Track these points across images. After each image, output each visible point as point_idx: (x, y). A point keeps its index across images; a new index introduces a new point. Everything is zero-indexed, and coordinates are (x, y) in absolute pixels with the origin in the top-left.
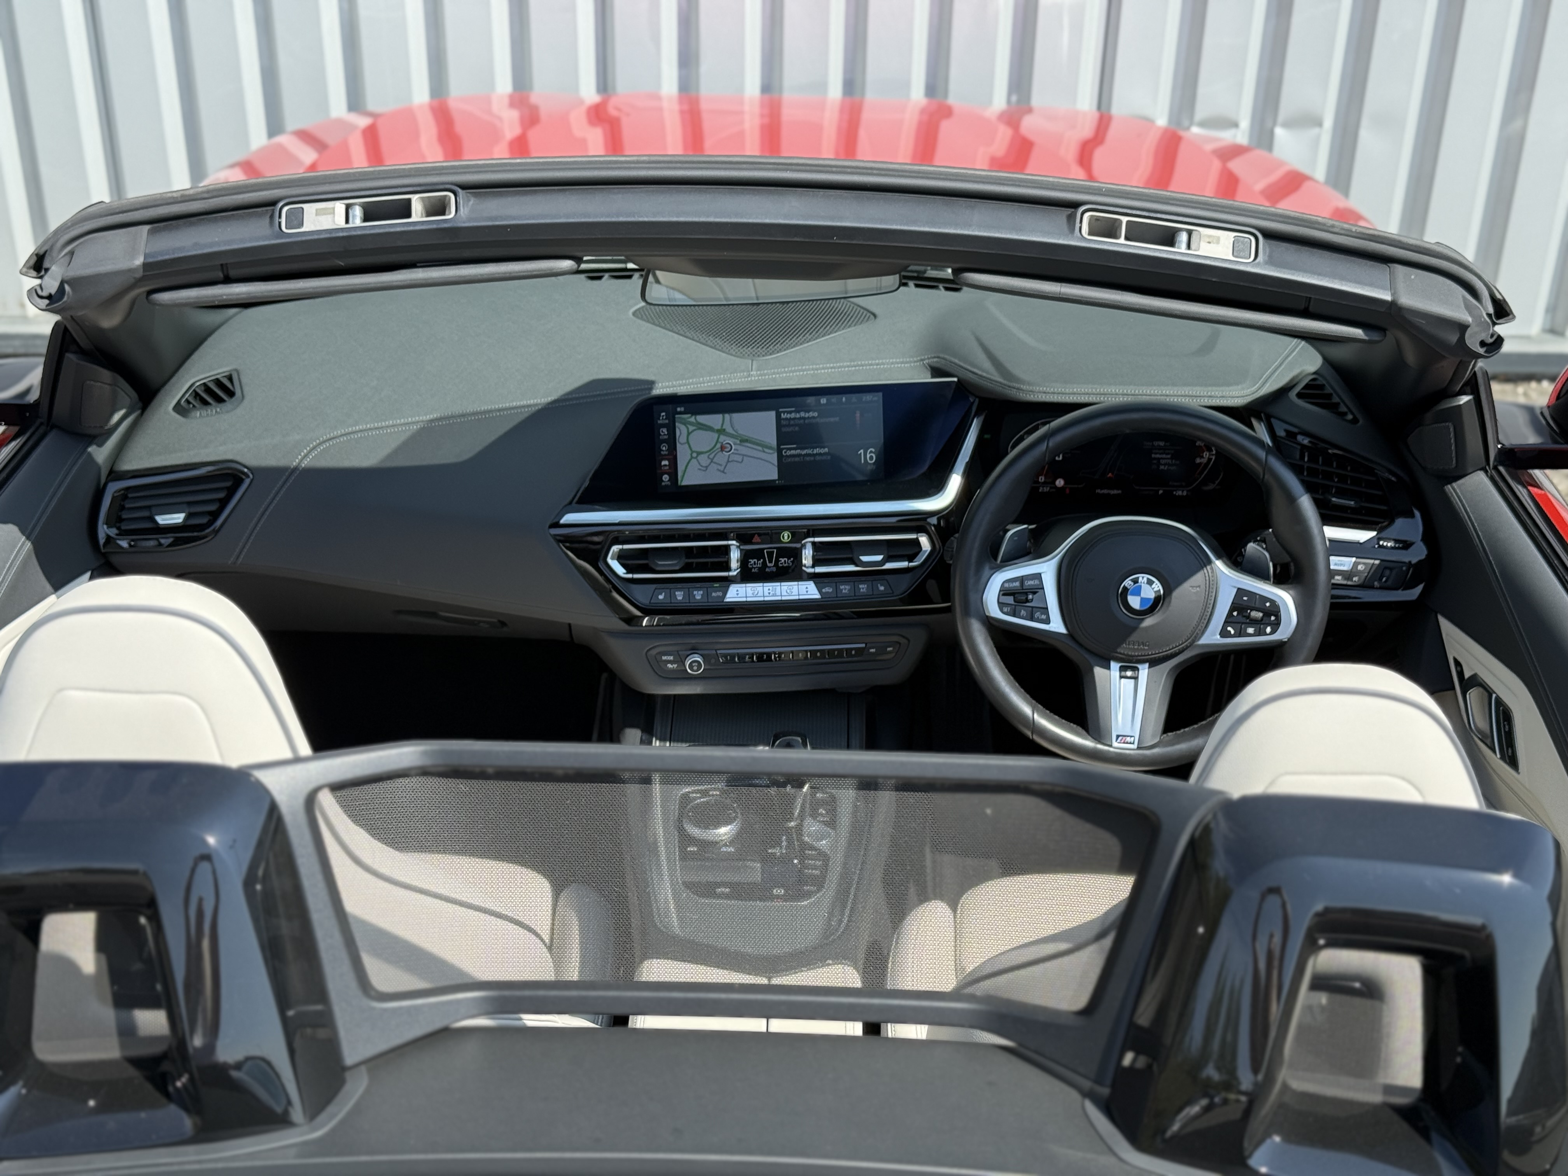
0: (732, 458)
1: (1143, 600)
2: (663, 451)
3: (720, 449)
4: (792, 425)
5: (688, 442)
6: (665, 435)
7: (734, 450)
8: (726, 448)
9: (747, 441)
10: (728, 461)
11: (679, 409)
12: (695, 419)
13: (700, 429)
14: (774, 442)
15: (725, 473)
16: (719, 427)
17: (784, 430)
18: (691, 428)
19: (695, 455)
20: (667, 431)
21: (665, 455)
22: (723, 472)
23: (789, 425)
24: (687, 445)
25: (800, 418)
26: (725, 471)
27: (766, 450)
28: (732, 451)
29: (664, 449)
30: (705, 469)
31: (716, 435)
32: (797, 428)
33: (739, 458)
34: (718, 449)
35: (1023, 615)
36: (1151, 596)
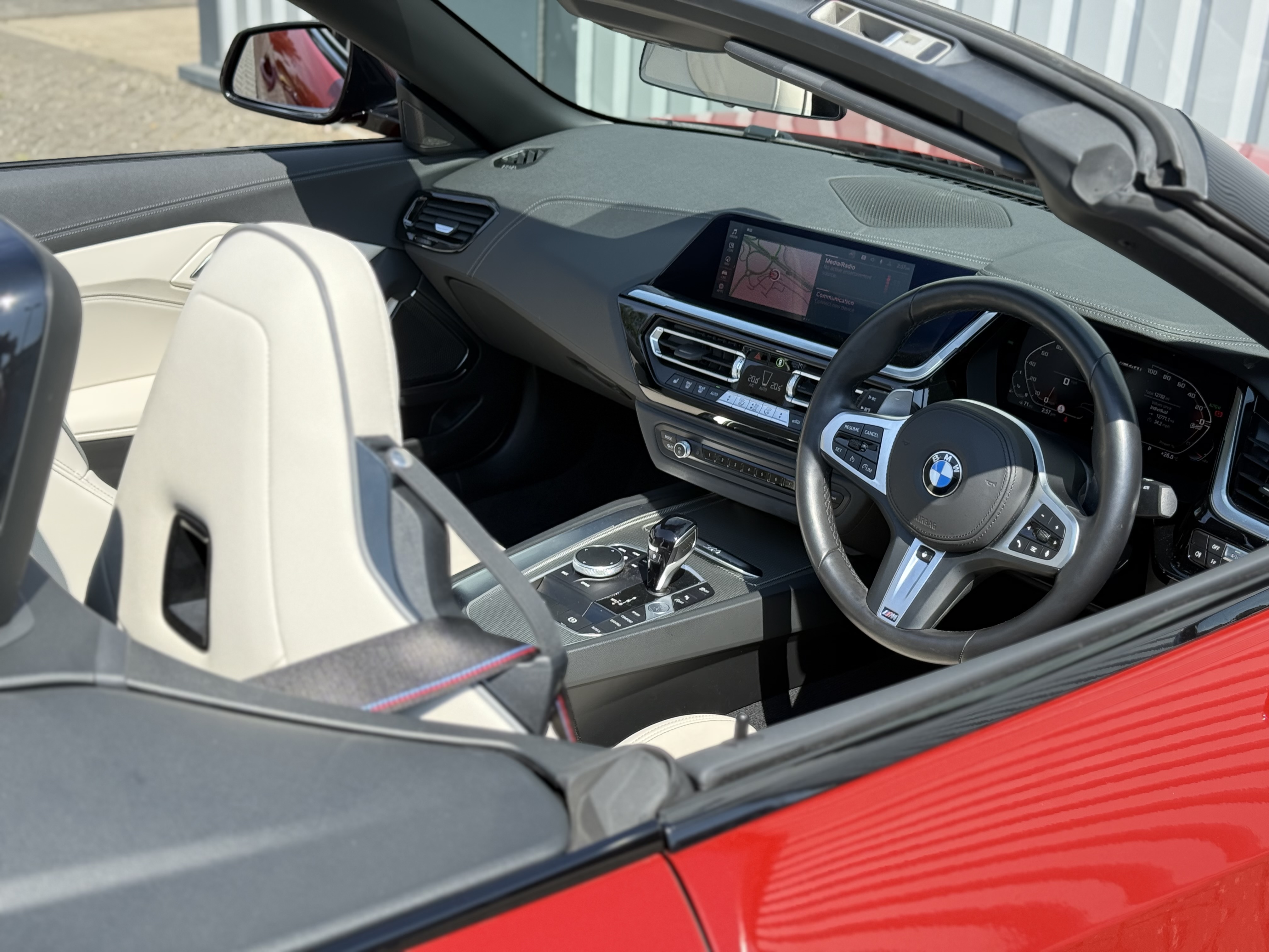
1: (942, 478)
4: (832, 272)
5: (747, 260)
6: (731, 249)
11: (748, 230)
12: (758, 242)
13: (759, 251)
14: (812, 282)
16: (774, 255)
17: (824, 273)
18: (752, 249)
19: (748, 273)
20: (734, 246)
23: (829, 271)
24: (745, 263)
25: (840, 267)
27: (804, 287)
29: (727, 260)
32: (834, 276)
35: (851, 461)
36: (950, 476)
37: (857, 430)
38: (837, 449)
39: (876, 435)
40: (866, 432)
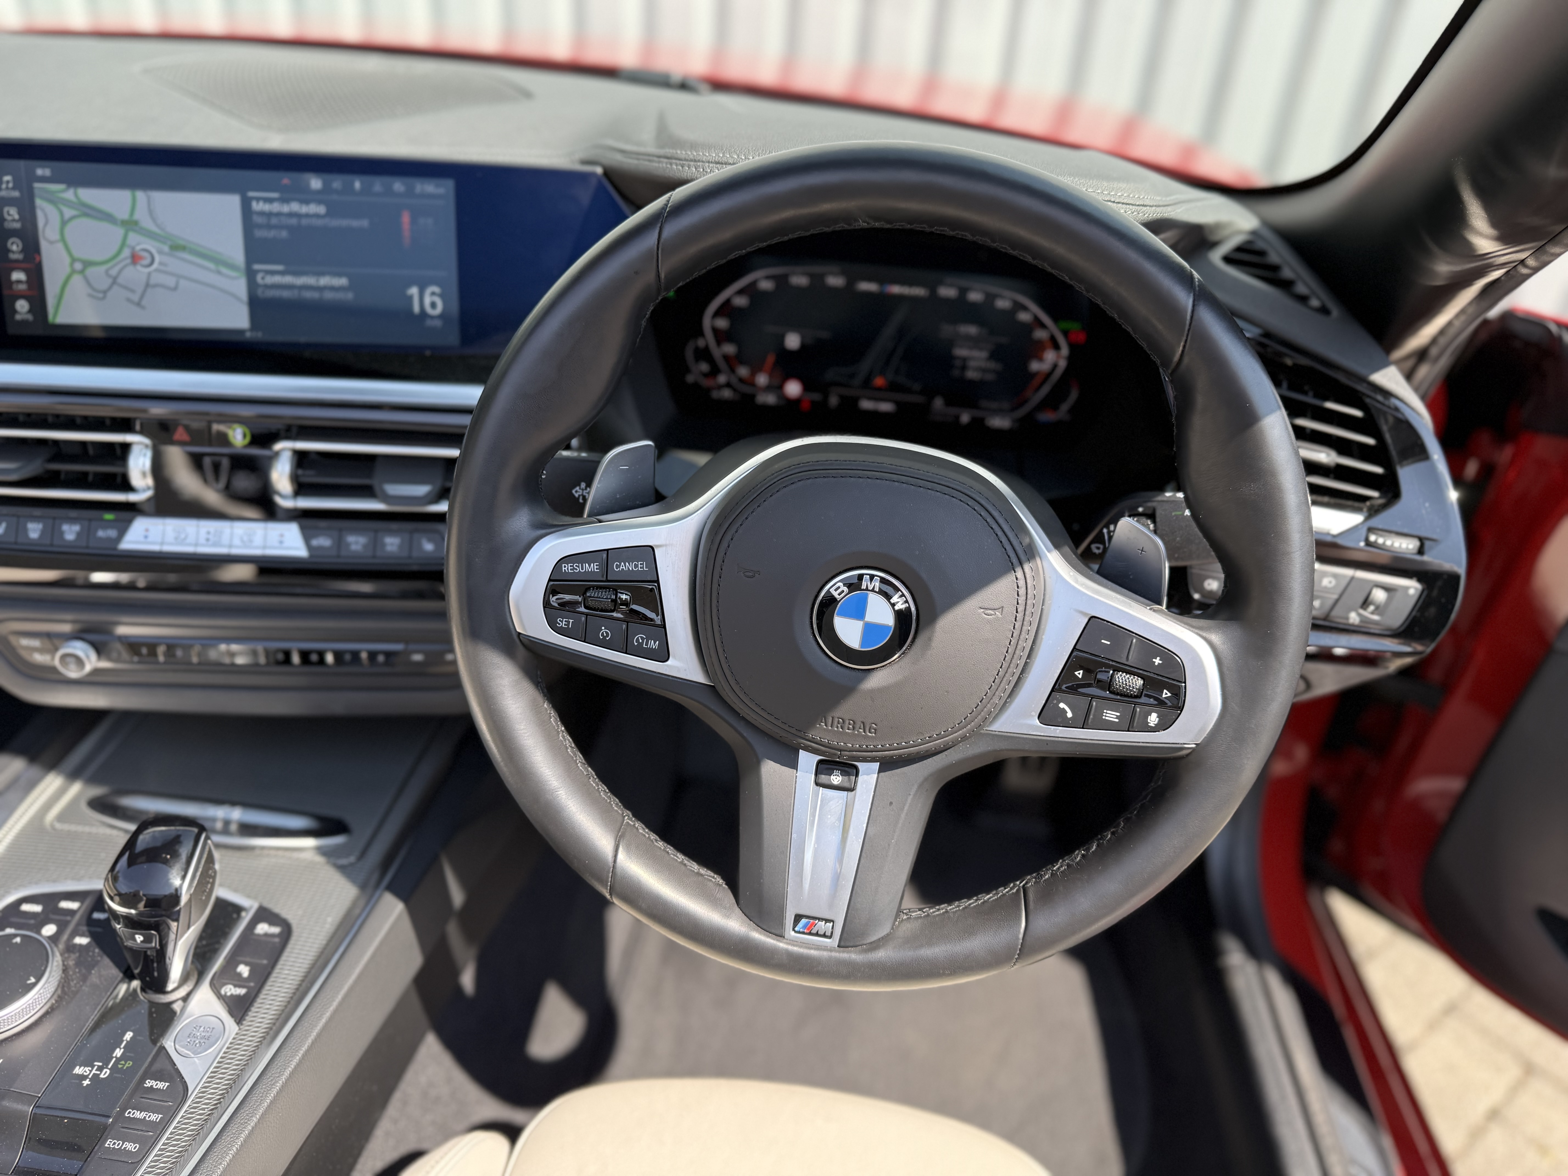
0: (156, 278)
1: (870, 629)
2: (13, 252)
3: (129, 261)
4: (275, 227)
5: (63, 239)
6: (14, 220)
7: (161, 263)
8: (141, 258)
9: (183, 248)
10: (147, 285)
11: (40, 172)
12: (76, 195)
13: (86, 215)
14: (239, 256)
15: (143, 308)
16: (125, 216)
17: (259, 233)
18: (68, 213)
19: (78, 266)
20: (19, 213)
21: (17, 261)
22: (139, 304)
23: (269, 227)
24: (60, 245)
25: (291, 215)
26: (144, 302)
27: (224, 270)
28: (155, 266)
29: (14, 248)
30: (101, 295)
31: (120, 231)
32: (284, 234)
33: (171, 281)
34: (125, 259)
35: (604, 637)
36: (888, 619)
37: (594, 567)
38: (562, 623)
39: (641, 566)
40: (618, 566)
